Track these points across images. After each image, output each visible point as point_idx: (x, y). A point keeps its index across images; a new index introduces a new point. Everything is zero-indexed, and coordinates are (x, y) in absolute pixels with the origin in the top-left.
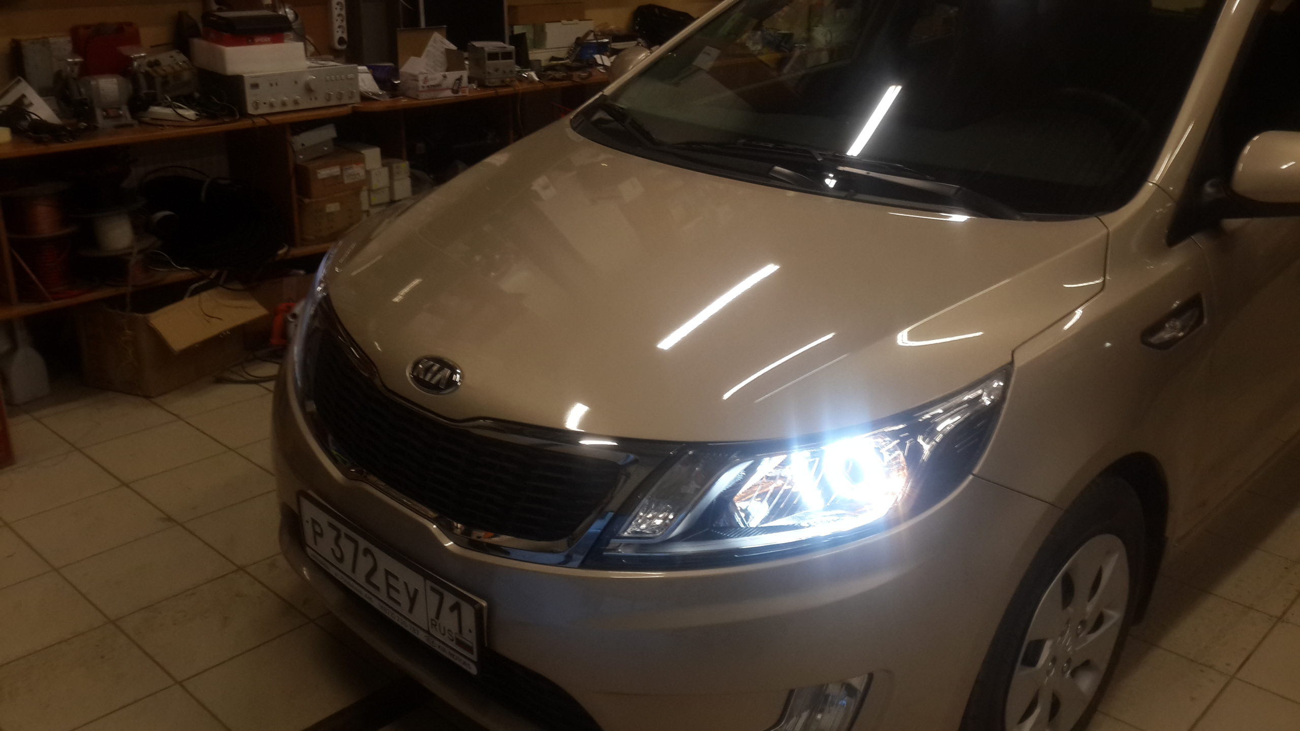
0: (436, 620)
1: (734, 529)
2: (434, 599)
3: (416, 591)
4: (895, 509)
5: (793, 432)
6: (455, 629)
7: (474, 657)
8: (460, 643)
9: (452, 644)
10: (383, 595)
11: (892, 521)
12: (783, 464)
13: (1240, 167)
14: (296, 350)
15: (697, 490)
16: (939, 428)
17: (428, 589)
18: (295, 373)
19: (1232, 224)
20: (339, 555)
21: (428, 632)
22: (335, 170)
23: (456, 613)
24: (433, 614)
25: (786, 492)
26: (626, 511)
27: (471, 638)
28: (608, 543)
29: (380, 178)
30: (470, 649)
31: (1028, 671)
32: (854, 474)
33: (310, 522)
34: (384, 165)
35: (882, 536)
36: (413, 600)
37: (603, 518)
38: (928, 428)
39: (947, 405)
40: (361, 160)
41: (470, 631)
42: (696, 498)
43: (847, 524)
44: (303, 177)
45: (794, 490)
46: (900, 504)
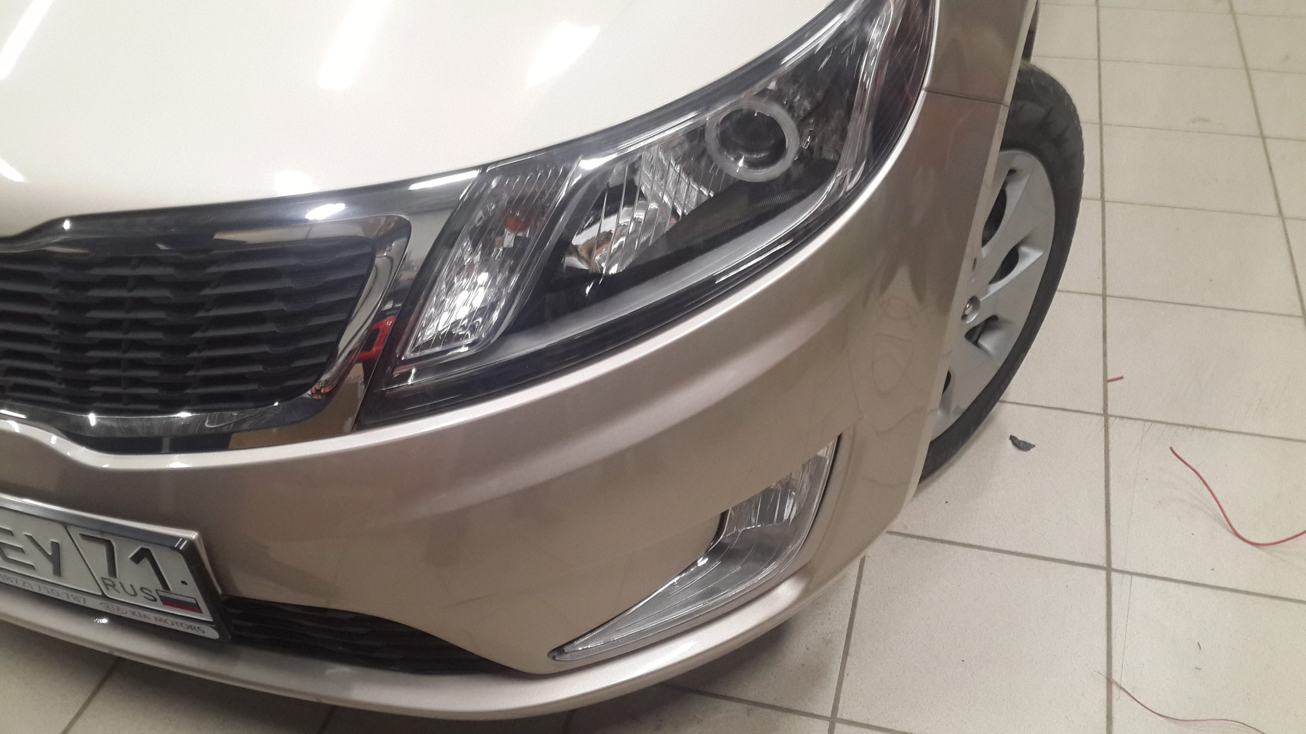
0: (113, 579)
2: (97, 555)
3: (58, 549)
6: (156, 584)
7: (206, 616)
8: (169, 601)
9: (156, 605)
17: (78, 538)
21: (104, 596)
23: (145, 565)
24: (101, 571)
30: (195, 608)
36: (55, 560)
41: (183, 582)
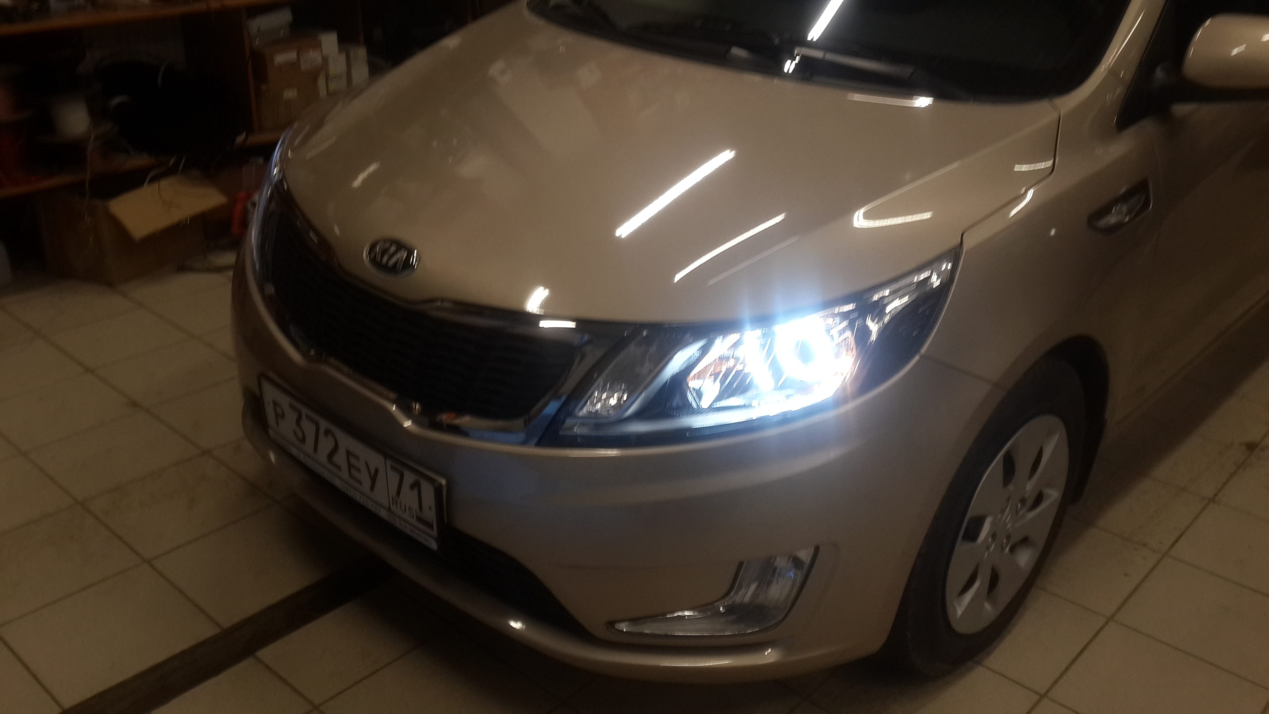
0: (397, 498)
1: (686, 409)
2: (394, 478)
3: (377, 471)
4: (843, 388)
5: (745, 312)
6: (416, 506)
7: (435, 533)
8: (420, 519)
9: (414, 521)
10: (345, 474)
11: (840, 400)
12: (736, 345)
13: (1191, 52)
14: (254, 234)
15: (650, 371)
16: (889, 309)
17: (389, 467)
18: (253, 257)
19: (1181, 109)
20: (300, 435)
21: (389, 509)
22: (292, 56)
23: (416, 491)
24: (393, 491)
25: (738, 373)
26: (581, 392)
27: (430, 514)
28: (564, 422)
29: (337, 64)
30: (430, 526)
31: (968, 546)
32: (804, 353)
33: (271, 404)
34: (340, 50)
35: (830, 414)
36: (374, 479)
37: (559, 397)
38: (877, 309)
39: (895, 286)
40: (318, 46)
41: (430, 508)
42: (649, 378)
43: (796, 403)
44: (260, 62)
45: (746, 371)
46: (848, 384)
